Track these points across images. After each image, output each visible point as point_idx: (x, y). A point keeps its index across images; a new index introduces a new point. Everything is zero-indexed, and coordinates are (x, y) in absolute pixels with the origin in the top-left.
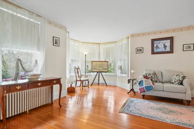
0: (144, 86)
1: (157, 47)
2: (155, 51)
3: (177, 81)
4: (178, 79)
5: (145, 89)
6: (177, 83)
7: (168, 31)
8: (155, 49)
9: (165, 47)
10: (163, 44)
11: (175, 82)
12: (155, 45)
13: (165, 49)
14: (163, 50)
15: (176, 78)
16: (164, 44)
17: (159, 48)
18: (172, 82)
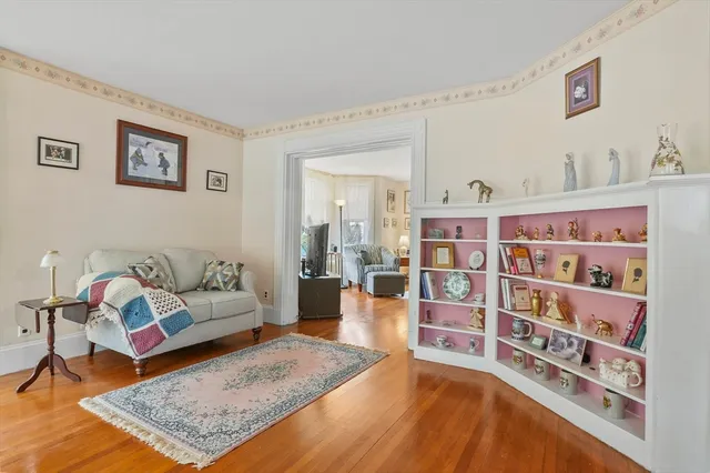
0: (157, 318)
1: (139, 158)
2: (131, 172)
3: (231, 280)
4: (230, 274)
5: (162, 329)
6: (231, 285)
7: (172, 113)
8: (130, 164)
9: (164, 164)
10: (157, 153)
11: (225, 283)
12: (132, 150)
13: (165, 172)
14: (157, 174)
15: (225, 273)
16: (161, 154)
17: (146, 165)
18: (214, 284)
